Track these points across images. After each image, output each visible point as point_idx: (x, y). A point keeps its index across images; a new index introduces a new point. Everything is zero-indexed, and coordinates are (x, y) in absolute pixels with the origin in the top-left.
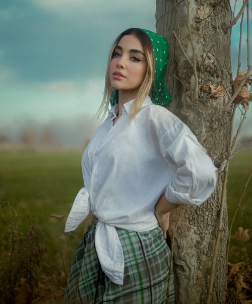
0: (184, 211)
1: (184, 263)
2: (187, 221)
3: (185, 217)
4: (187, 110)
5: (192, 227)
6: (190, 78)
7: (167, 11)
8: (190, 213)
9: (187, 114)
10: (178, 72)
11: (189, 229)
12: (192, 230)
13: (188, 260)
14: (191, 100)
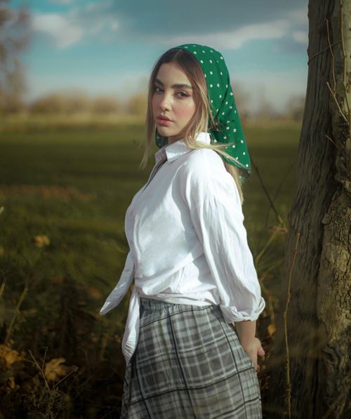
0: (334, 291)
1: (332, 350)
2: (338, 303)
3: (335, 299)
4: (342, 177)
5: (344, 310)
6: (345, 141)
7: (321, 51)
8: (341, 295)
9: (343, 181)
10: (331, 129)
11: (340, 313)
12: (344, 315)
13: (337, 348)
14: (346, 167)
